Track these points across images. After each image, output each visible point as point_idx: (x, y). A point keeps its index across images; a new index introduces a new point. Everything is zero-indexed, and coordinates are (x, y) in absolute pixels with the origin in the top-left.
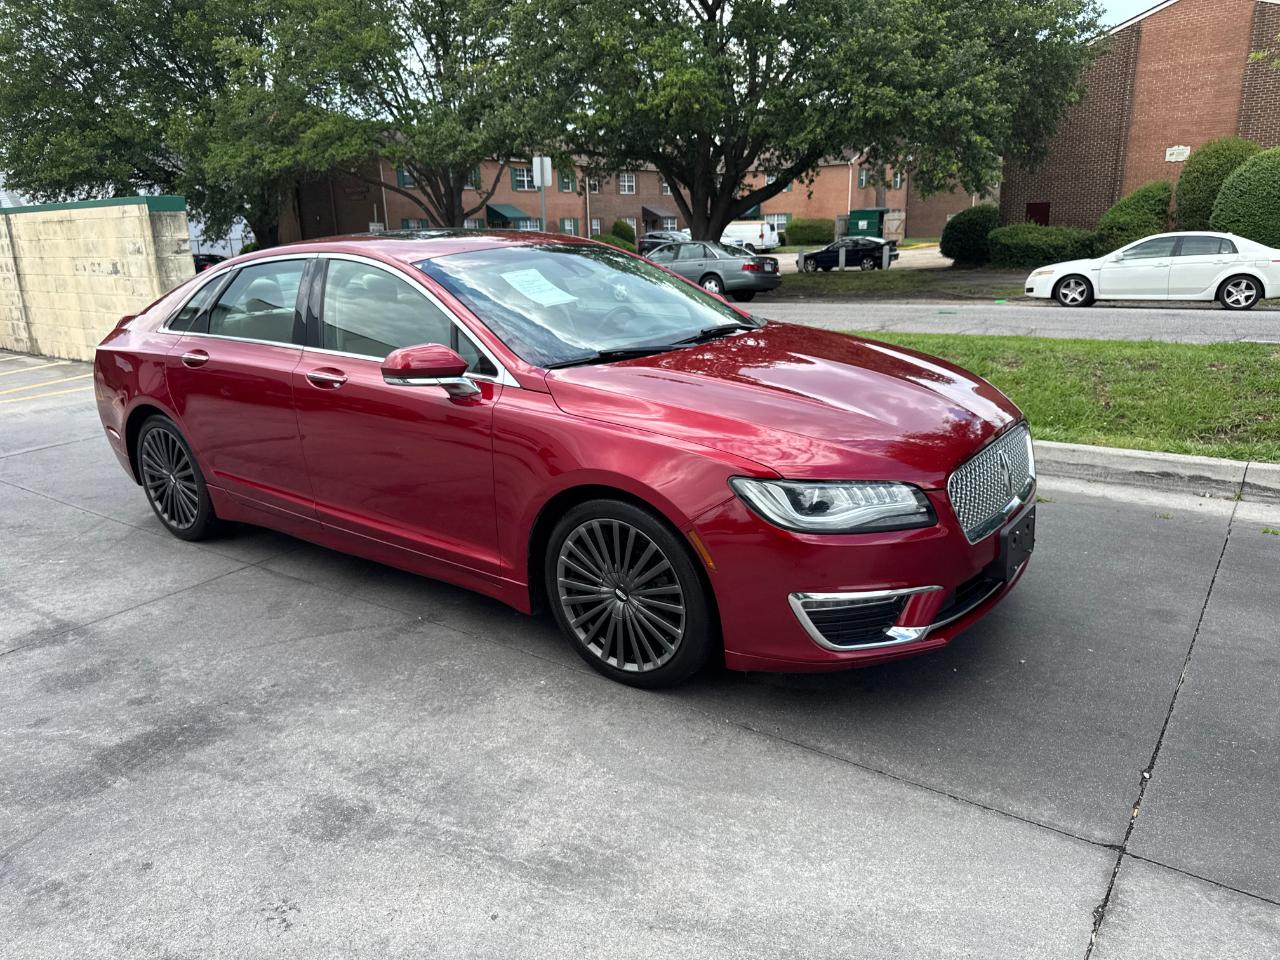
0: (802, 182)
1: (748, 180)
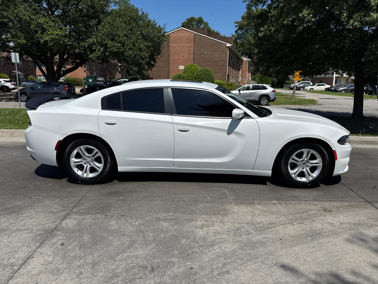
0: (82, 67)
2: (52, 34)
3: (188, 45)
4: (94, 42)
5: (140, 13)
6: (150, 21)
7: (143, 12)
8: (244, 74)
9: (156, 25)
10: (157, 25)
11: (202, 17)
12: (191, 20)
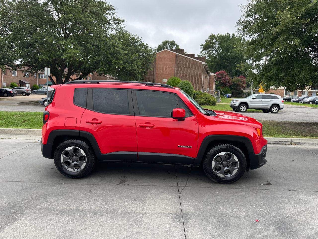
1: (71, 77)
2: (71, 53)
3: (171, 63)
4: (101, 59)
5: (136, 38)
6: (143, 44)
7: (138, 36)
8: (211, 85)
9: (147, 47)
10: (149, 48)
11: (174, 41)
12: (166, 43)
